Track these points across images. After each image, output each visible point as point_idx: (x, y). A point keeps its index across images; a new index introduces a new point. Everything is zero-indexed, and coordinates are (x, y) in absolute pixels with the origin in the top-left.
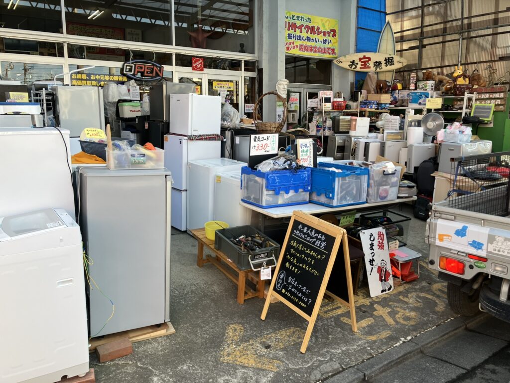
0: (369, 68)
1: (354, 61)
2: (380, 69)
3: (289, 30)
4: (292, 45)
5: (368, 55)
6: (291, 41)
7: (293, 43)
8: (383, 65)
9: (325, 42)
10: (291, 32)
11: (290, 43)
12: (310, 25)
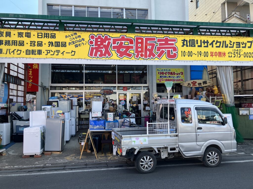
0: (196, 86)
1: (189, 83)
2: (201, 86)
3: (160, 75)
4: (162, 80)
5: (195, 81)
6: (161, 78)
7: (162, 79)
8: (202, 84)
9: (178, 77)
10: (161, 75)
11: (161, 79)
12: (170, 72)
